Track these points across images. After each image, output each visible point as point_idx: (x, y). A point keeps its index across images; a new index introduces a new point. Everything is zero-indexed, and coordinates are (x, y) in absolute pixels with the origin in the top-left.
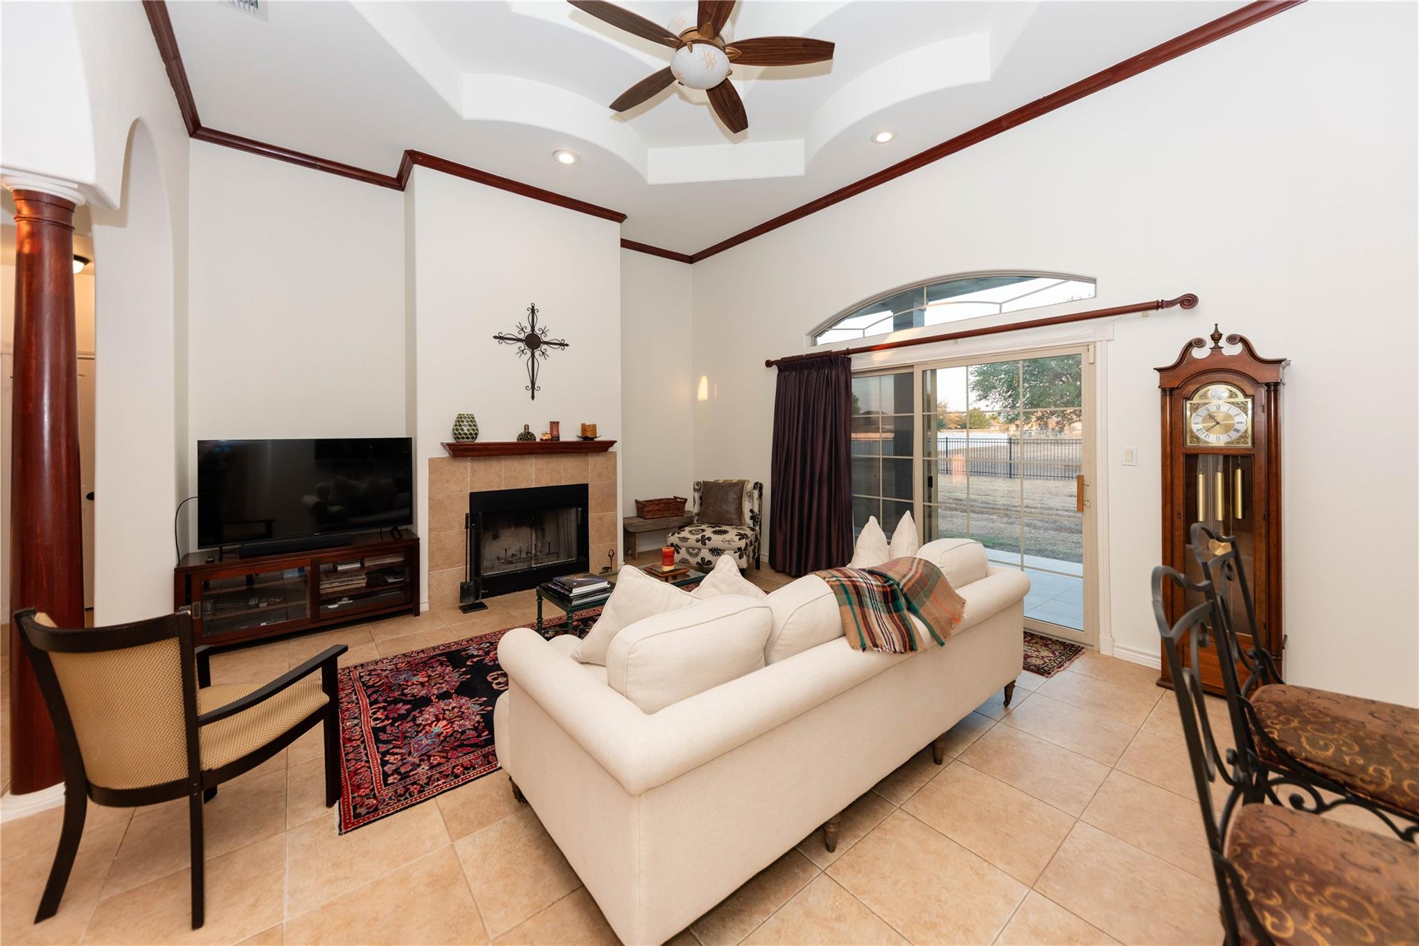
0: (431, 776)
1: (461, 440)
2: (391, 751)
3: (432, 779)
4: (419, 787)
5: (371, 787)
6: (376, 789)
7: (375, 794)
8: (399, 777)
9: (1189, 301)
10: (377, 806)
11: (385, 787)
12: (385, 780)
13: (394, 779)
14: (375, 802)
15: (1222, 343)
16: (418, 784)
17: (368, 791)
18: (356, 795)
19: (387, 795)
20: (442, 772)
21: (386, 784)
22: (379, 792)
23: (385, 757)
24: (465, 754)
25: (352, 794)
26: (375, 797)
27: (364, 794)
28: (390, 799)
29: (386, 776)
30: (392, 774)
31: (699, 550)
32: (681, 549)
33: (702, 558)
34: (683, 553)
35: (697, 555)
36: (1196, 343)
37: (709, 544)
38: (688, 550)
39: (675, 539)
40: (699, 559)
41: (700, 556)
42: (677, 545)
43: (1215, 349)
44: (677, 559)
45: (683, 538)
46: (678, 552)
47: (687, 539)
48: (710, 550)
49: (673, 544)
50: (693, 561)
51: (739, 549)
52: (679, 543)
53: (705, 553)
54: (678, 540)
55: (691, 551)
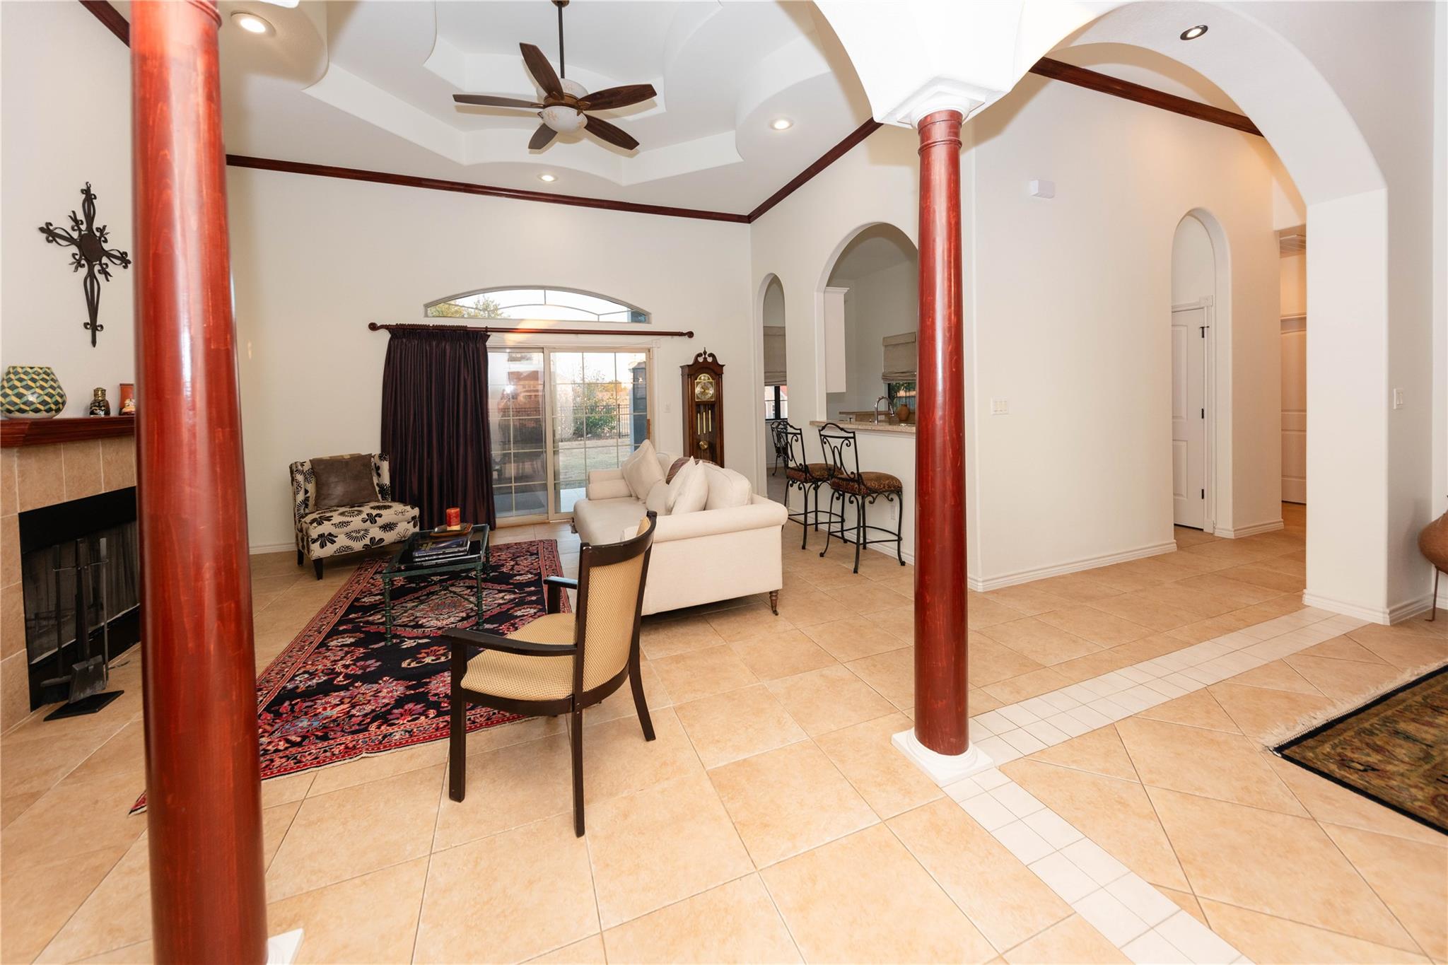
1: (18, 415)
9: (690, 334)
15: (707, 356)
31: (366, 531)
32: (337, 537)
33: (371, 539)
34: (342, 541)
35: (363, 537)
36: (699, 355)
37: (380, 521)
38: (348, 535)
39: (326, 528)
40: (367, 541)
41: (369, 537)
42: (330, 534)
43: (705, 359)
44: (330, 550)
45: (340, 523)
46: (333, 542)
47: (348, 523)
48: (380, 527)
49: (324, 534)
50: (358, 546)
51: (414, 518)
52: (334, 531)
53: (376, 532)
54: (333, 527)
55: (354, 535)
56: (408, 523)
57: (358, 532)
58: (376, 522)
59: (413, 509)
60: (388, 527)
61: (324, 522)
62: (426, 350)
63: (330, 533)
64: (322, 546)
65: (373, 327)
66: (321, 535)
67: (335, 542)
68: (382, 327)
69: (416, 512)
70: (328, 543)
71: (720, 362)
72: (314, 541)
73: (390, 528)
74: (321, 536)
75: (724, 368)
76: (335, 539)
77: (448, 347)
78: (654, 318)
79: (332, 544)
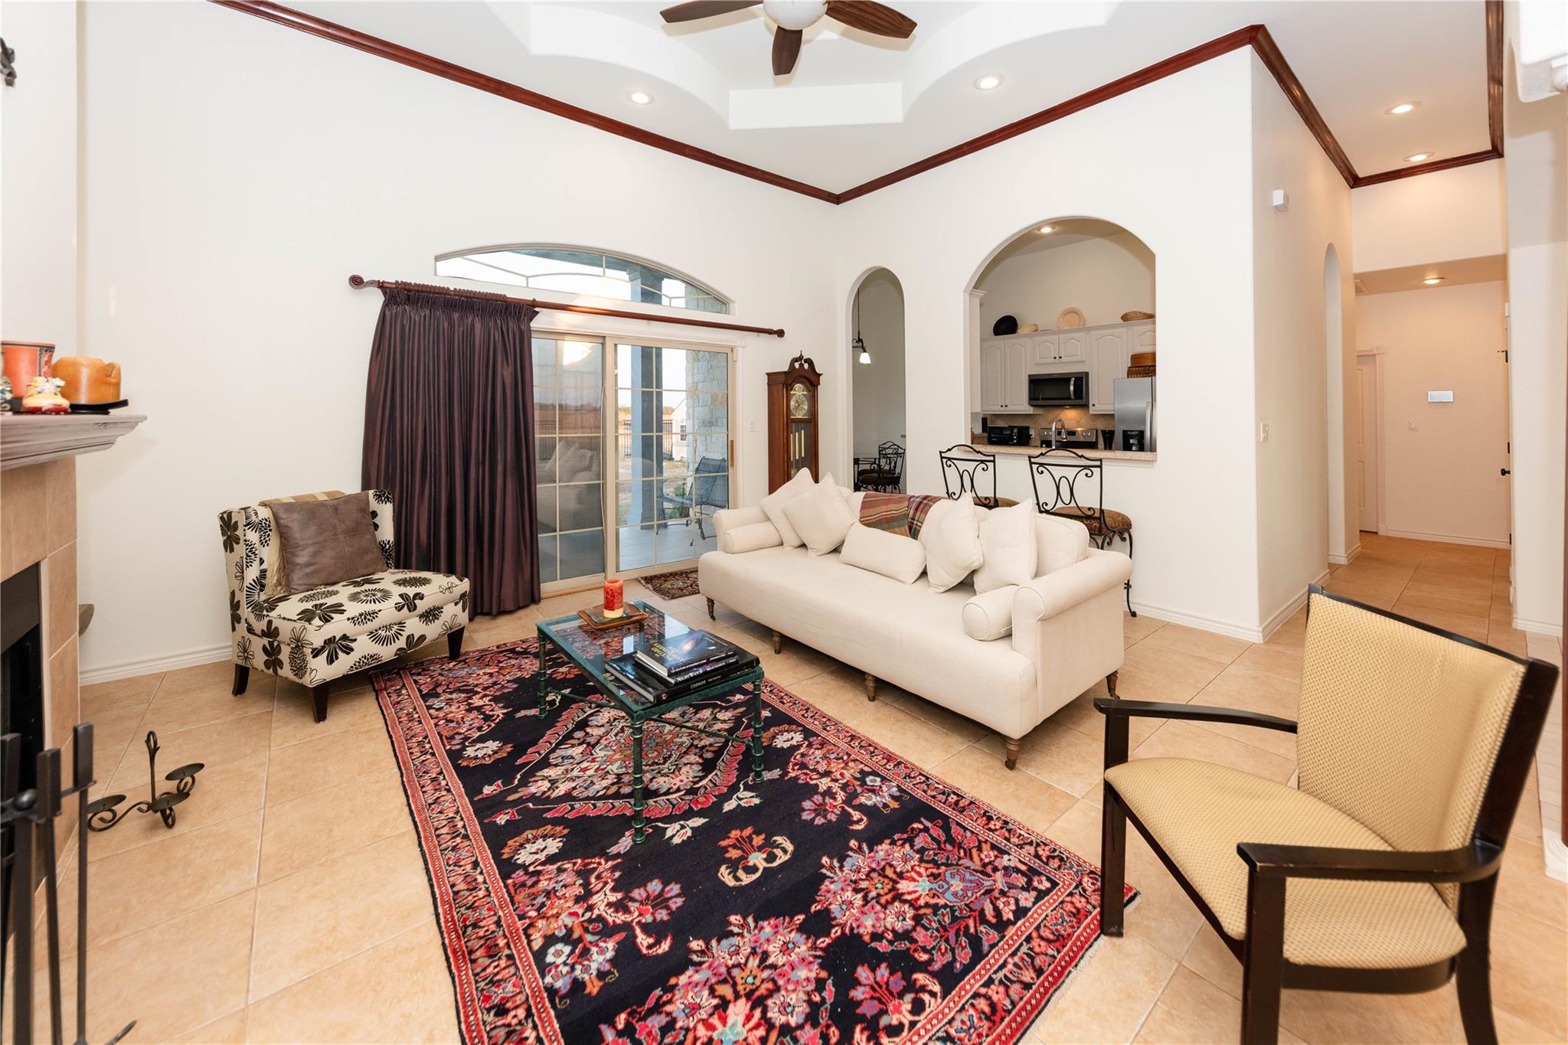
0: (1017, 846)
2: (994, 921)
3: (1022, 842)
4: (1039, 849)
5: (1068, 899)
6: (1068, 891)
7: (1076, 887)
8: (1036, 879)
9: (780, 333)
10: (1088, 874)
11: (1058, 884)
12: (1048, 891)
13: (1040, 882)
14: (1086, 879)
15: (803, 362)
16: (1036, 851)
17: (1076, 899)
18: (1089, 907)
19: (1069, 874)
20: (1006, 839)
21: (1054, 884)
22: (1070, 884)
23: (1009, 919)
24: (965, 829)
25: (1091, 913)
26: (1080, 883)
27: (1083, 900)
28: (1071, 868)
29: (1041, 895)
30: (1035, 889)
31: (401, 624)
32: (355, 640)
33: (408, 637)
34: (364, 647)
35: (397, 635)
36: (795, 360)
37: (422, 606)
38: (374, 636)
39: (338, 626)
40: (401, 643)
41: (405, 634)
42: (345, 637)
43: (801, 365)
44: (344, 664)
45: (361, 615)
46: (348, 650)
47: (373, 614)
48: (421, 616)
49: (334, 637)
50: (387, 653)
51: (463, 596)
52: (350, 629)
53: (414, 626)
54: (350, 624)
55: (383, 633)
56: (456, 604)
57: (388, 627)
58: (415, 608)
59: (462, 581)
60: (431, 615)
61: (333, 615)
62: (443, 326)
63: (345, 635)
64: (331, 660)
65: (356, 281)
66: (330, 639)
67: (352, 650)
68: (372, 283)
69: (465, 585)
70: (341, 654)
71: (818, 371)
72: (316, 653)
73: (434, 615)
74: (329, 641)
75: (821, 377)
76: (352, 645)
77: (478, 325)
78: (735, 307)
79: (348, 654)
